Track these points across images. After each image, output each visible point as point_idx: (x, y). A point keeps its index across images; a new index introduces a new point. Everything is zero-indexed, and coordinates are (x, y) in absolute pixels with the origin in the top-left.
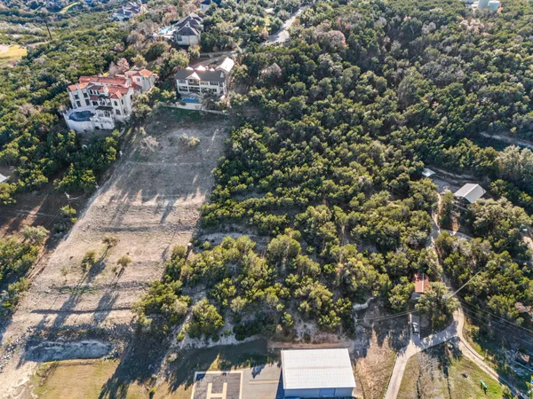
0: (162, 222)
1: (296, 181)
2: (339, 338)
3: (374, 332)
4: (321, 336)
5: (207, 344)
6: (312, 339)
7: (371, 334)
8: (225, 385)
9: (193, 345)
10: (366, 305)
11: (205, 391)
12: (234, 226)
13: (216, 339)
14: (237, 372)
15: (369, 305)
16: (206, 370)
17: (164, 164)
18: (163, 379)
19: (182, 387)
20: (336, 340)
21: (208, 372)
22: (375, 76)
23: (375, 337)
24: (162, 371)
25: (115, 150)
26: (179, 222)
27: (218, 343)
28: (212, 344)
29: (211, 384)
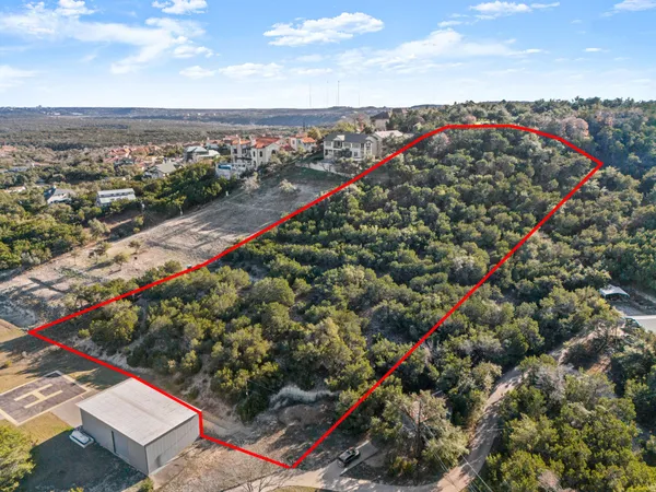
0: (196, 247)
2: (229, 414)
3: (284, 431)
4: (211, 400)
5: (101, 354)
6: (199, 399)
7: (275, 431)
8: (61, 391)
9: (89, 349)
11: (37, 387)
13: (112, 353)
14: (86, 388)
16: (65, 373)
17: (251, 207)
18: (29, 362)
19: (29, 375)
20: (223, 414)
21: (65, 376)
22: (619, 174)
23: (275, 438)
24: (36, 356)
25: (220, 188)
26: (209, 251)
27: (110, 358)
28: (104, 357)
29: (50, 385)
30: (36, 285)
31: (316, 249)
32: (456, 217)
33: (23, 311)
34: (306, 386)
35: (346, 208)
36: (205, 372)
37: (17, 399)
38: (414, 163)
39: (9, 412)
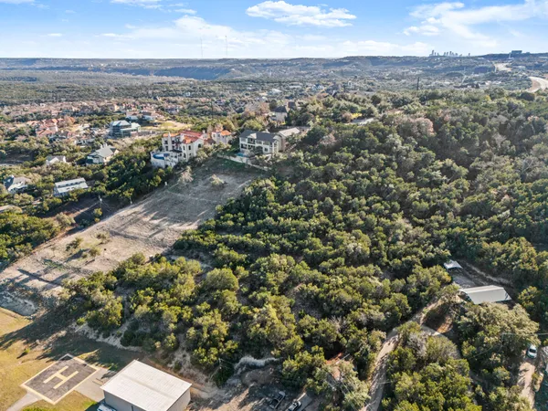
0: (150, 237)
1: (281, 230)
2: (207, 381)
3: (247, 392)
4: (192, 371)
5: (98, 337)
6: (182, 370)
7: (241, 392)
8: (77, 372)
9: (87, 333)
10: (261, 362)
11: (58, 370)
12: (201, 254)
13: (106, 336)
14: (96, 368)
15: (266, 364)
16: (76, 356)
17: (189, 197)
18: (43, 347)
19: (47, 359)
20: (203, 381)
21: (76, 358)
22: (454, 165)
23: (243, 397)
24: (47, 342)
25: (160, 180)
26: (162, 240)
27: (106, 340)
28: (100, 339)
29: (67, 367)
30: (25, 276)
31: (246, 238)
32: (346, 208)
33: (22, 301)
34: (258, 356)
35: (266, 203)
36: (183, 349)
37: (45, 382)
38: (311, 160)
39: (44, 393)
